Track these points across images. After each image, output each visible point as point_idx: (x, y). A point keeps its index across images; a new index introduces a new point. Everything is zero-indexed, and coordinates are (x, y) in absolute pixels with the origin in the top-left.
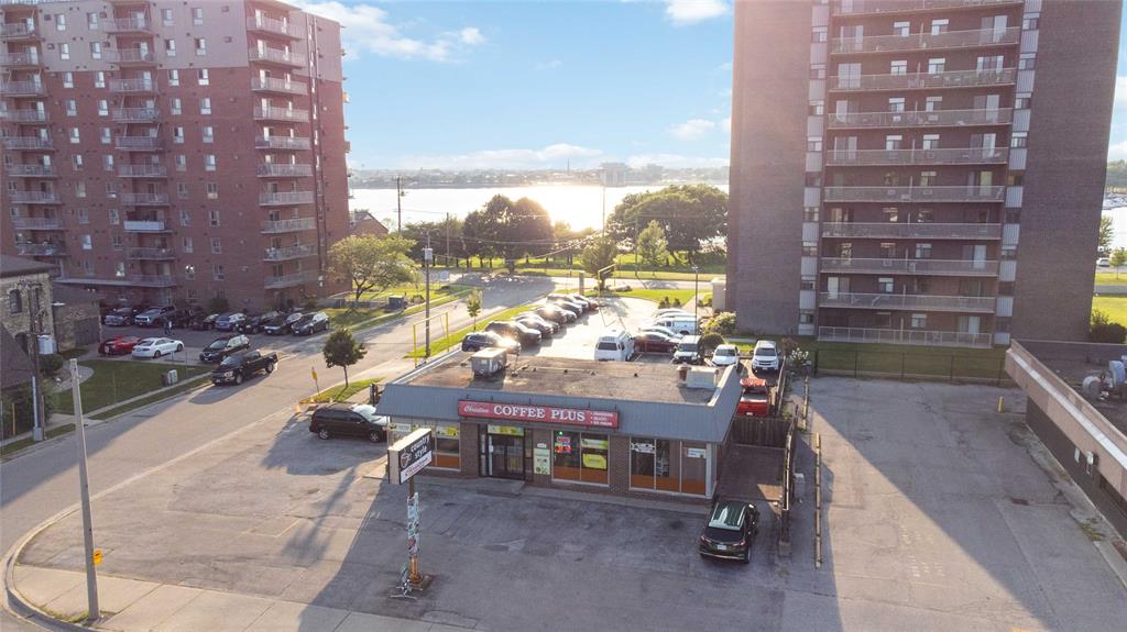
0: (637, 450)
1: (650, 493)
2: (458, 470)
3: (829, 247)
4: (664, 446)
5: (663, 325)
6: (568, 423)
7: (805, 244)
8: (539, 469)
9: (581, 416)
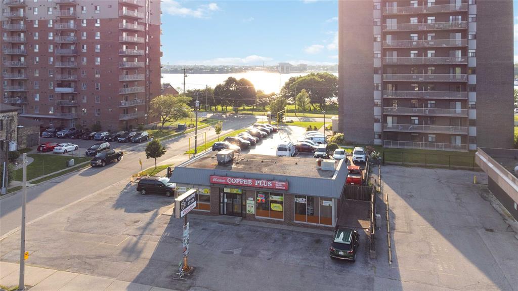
0: (297, 201)
1: (304, 224)
2: (209, 211)
3: (386, 102)
4: (311, 199)
5: (309, 139)
6: (263, 187)
7: (375, 101)
8: (249, 211)
9: (270, 184)
